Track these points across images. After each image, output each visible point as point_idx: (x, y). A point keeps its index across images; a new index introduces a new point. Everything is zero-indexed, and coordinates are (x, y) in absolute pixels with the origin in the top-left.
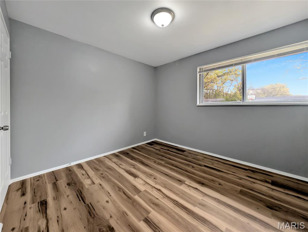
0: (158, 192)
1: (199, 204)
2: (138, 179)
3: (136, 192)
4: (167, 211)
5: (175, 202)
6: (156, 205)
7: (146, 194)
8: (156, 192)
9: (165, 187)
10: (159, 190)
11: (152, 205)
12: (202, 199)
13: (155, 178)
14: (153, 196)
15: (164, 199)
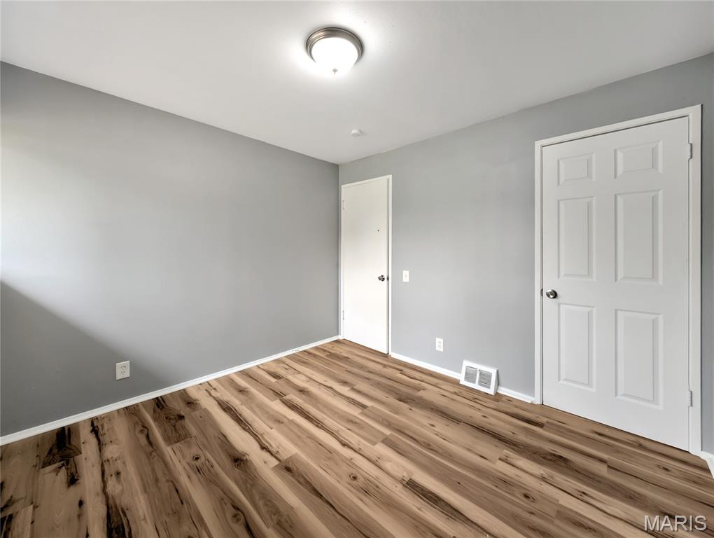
0: (347, 440)
1: (282, 423)
2: (400, 475)
3: (390, 440)
4: (336, 415)
5: (320, 425)
6: (351, 421)
7: (371, 437)
8: (351, 440)
9: (330, 451)
10: (344, 445)
11: (358, 421)
12: (272, 429)
13: (355, 478)
14: (359, 435)
15: (336, 429)
